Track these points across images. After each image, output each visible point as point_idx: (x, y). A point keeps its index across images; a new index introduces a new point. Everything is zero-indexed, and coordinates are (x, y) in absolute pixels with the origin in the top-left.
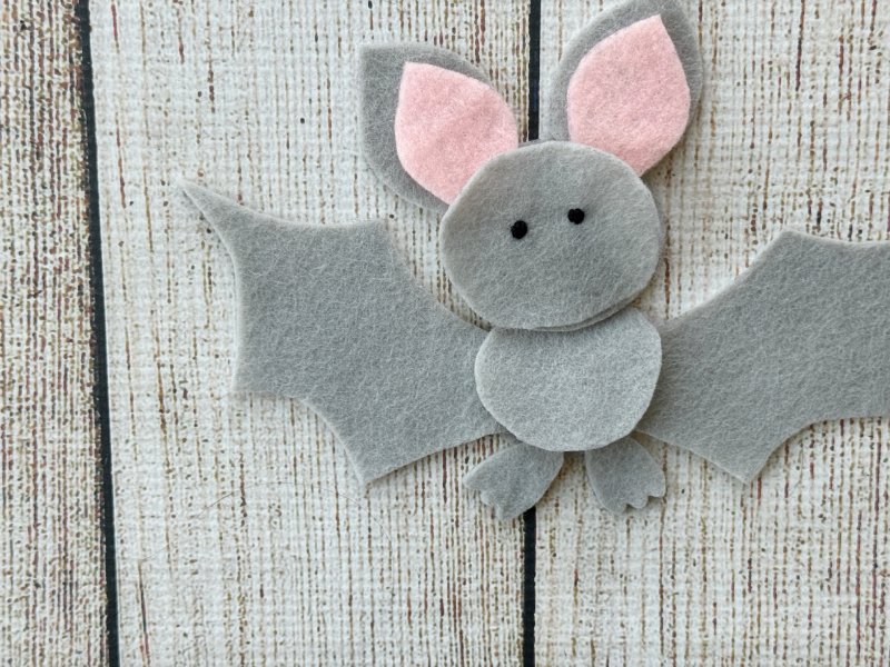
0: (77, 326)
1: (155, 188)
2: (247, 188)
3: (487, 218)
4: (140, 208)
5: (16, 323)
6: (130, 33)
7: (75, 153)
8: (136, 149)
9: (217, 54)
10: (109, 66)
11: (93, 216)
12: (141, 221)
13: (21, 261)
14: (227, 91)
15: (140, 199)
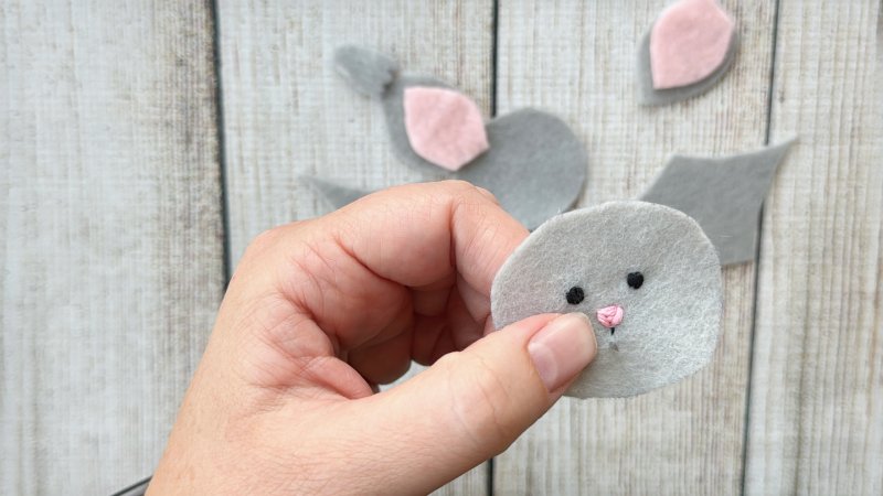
0: (213, 246)
1: (261, 162)
2: (318, 163)
3: (541, 281)
4: (251, 175)
5: (177, 244)
6: (246, 67)
7: (211, 140)
8: (249, 138)
9: (299, 79)
10: (233, 86)
11: (222, 180)
12: (252, 182)
13: (180, 207)
14: (306, 103)
15: (251, 169)
